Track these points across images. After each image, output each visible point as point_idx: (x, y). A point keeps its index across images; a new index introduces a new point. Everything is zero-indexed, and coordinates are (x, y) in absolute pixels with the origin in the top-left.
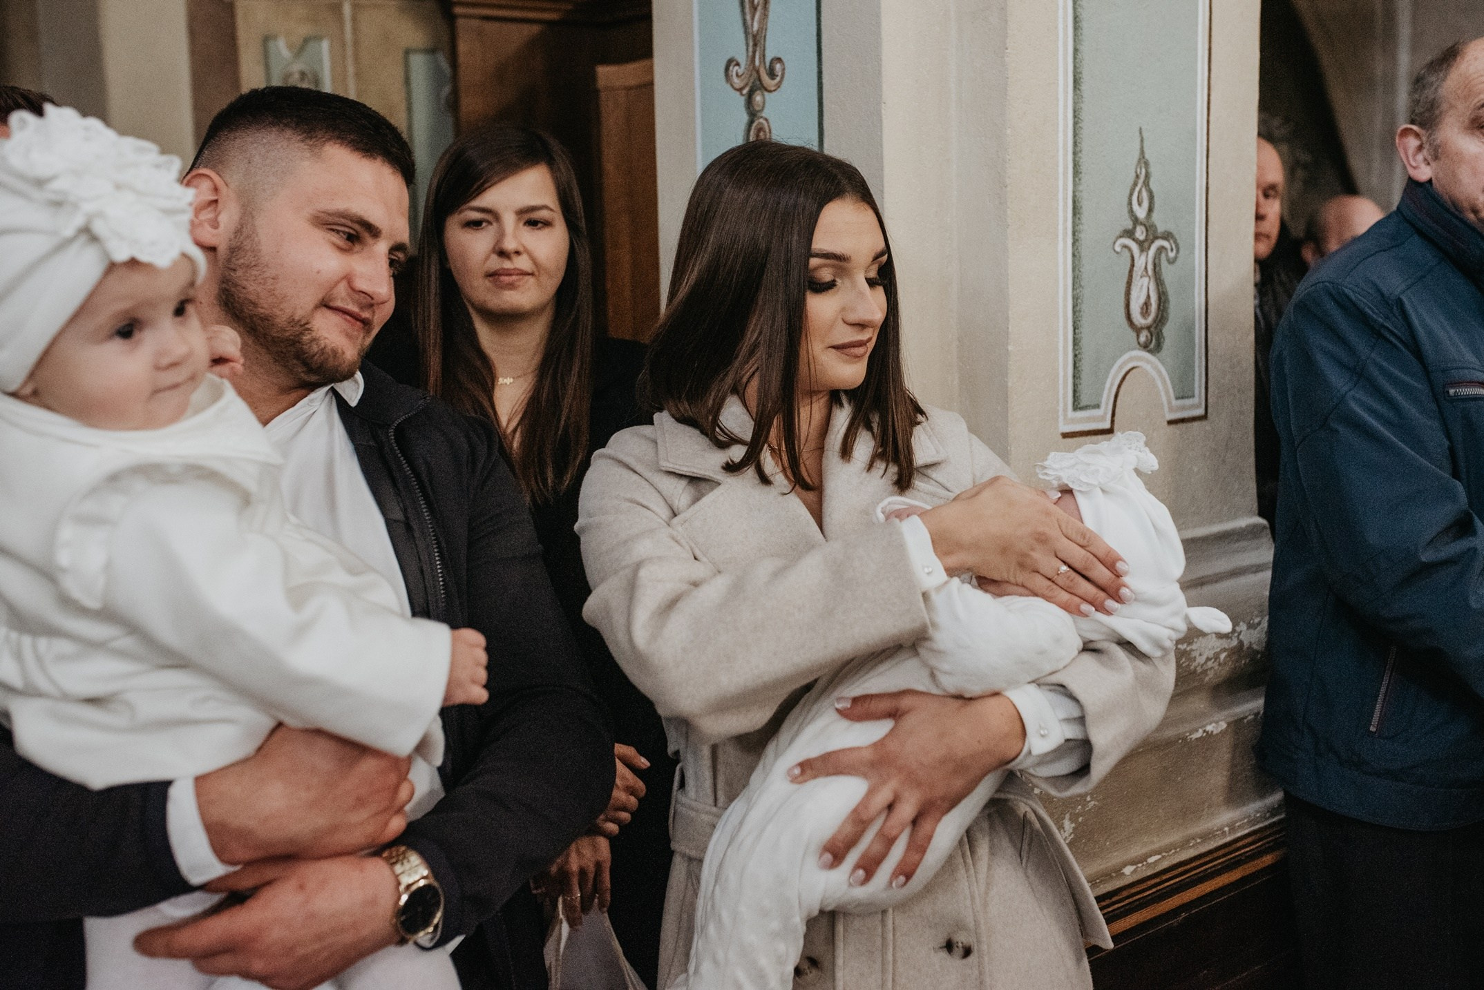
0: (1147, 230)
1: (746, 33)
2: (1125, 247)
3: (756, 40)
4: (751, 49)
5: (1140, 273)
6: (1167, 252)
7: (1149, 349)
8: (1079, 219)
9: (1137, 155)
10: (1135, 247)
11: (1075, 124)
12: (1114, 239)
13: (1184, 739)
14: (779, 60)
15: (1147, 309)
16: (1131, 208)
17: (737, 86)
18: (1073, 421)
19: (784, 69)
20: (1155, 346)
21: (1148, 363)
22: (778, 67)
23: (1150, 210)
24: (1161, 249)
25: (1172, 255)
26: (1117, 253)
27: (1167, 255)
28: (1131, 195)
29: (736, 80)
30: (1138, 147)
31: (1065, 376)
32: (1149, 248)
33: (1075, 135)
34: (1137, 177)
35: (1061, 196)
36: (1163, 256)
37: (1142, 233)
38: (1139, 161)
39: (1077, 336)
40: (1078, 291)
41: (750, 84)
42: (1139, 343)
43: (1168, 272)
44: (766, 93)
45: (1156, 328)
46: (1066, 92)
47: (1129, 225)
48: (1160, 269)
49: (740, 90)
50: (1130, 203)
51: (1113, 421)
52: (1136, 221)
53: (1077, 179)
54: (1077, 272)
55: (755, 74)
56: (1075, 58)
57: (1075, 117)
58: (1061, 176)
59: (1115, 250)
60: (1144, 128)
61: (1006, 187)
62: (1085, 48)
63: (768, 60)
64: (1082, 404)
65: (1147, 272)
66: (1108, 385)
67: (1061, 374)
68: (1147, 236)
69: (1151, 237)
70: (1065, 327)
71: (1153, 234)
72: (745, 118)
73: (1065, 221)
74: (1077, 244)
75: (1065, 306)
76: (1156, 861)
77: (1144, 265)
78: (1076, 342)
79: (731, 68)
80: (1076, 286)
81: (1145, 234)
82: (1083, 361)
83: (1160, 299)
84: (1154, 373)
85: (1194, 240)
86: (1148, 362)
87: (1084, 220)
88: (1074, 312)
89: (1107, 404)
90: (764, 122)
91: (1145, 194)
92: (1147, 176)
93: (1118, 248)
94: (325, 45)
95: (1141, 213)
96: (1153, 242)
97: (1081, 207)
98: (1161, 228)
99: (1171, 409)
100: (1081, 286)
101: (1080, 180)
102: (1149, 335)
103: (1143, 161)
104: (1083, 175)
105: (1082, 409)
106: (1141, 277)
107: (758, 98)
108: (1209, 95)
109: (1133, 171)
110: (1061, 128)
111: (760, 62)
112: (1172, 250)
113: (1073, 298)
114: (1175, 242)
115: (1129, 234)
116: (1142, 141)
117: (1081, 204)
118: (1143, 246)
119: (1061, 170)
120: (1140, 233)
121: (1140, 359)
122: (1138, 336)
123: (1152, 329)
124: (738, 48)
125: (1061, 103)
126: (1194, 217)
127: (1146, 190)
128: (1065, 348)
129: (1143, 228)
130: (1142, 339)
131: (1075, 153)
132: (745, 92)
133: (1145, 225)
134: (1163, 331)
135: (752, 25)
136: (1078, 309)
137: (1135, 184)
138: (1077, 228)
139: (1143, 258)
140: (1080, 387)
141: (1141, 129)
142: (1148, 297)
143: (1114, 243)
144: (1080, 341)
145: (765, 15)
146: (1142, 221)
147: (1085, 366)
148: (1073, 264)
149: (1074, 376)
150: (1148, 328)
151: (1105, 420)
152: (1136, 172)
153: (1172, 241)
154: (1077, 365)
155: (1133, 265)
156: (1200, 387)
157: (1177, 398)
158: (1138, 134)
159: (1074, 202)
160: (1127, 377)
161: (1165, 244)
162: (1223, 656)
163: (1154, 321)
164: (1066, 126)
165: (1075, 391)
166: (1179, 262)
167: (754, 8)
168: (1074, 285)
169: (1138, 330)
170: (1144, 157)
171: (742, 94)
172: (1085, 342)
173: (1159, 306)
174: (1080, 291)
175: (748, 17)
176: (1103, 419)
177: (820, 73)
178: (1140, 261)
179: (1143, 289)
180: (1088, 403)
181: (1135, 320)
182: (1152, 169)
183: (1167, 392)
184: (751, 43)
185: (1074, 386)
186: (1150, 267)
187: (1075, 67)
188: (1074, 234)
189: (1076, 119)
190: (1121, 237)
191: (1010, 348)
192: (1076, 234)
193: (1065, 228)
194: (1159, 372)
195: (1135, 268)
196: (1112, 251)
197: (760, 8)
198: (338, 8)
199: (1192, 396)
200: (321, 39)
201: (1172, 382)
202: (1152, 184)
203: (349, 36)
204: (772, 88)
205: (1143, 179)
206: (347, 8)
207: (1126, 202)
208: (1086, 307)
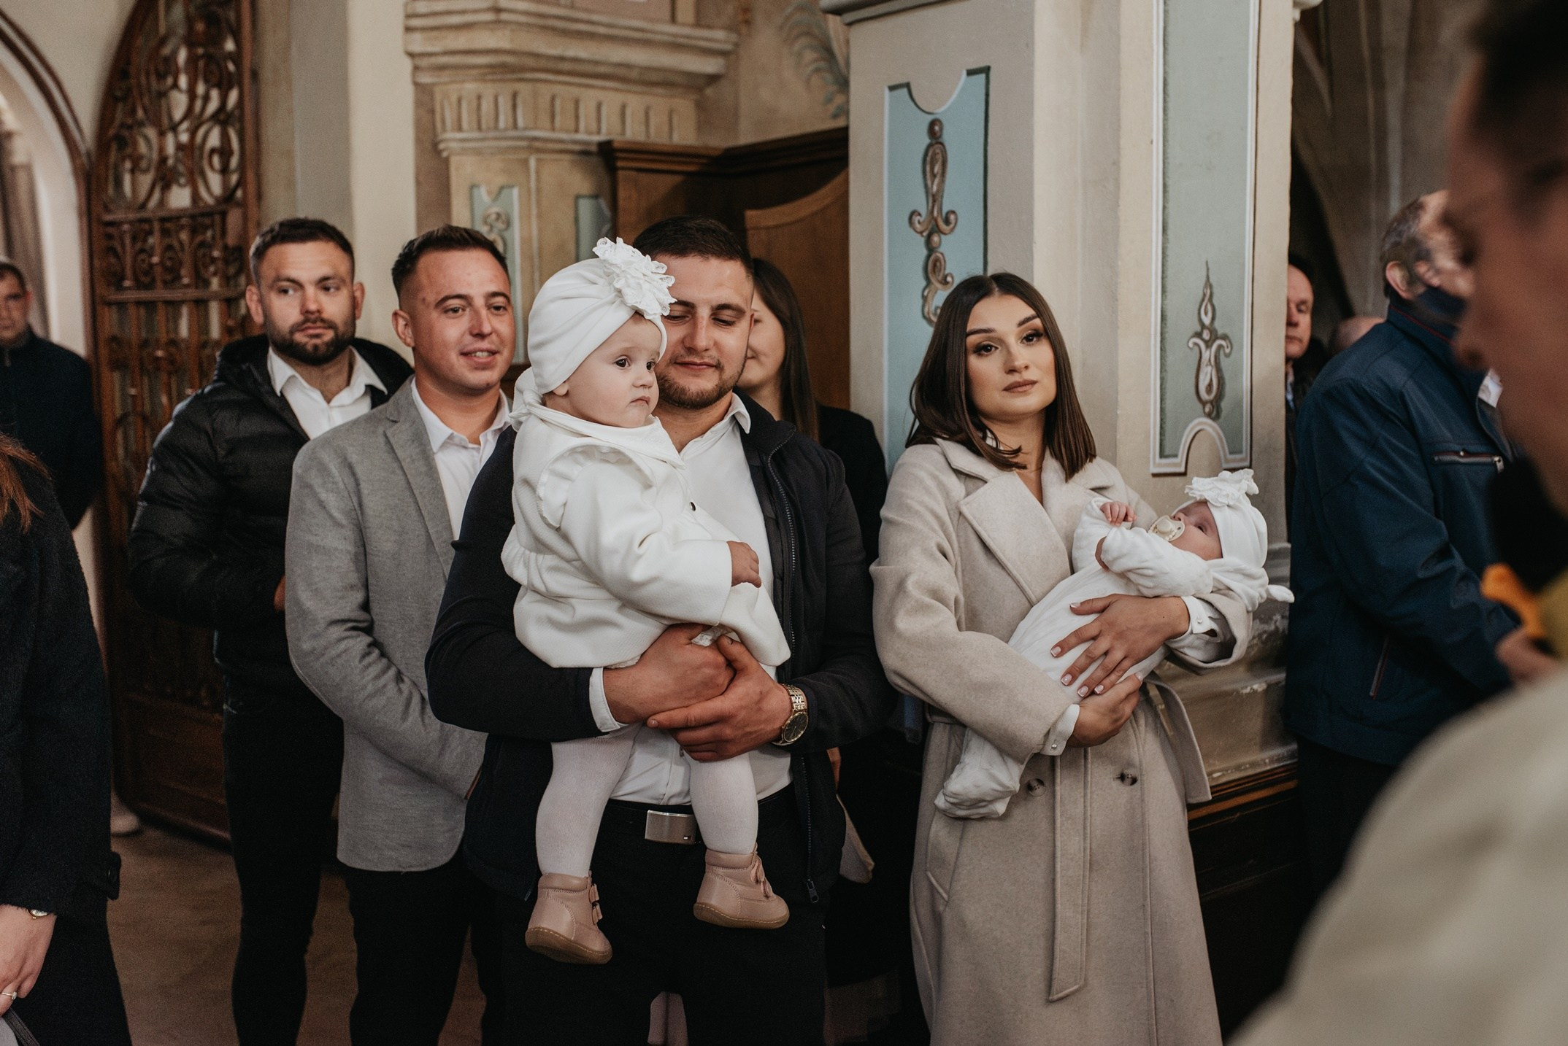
0: (1211, 334)
1: (927, 192)
2: (1196, 344)
3: (934, 198)
4: (930, 205)
5: (1205, 364)
7: (1211, 417)
8: (1165, 324)
9: (1204, 279)
10: (1202, 345)
11: (1163, 258)
12: (1189, 338)
13: (1238, 692)
14: (953, 212)
15: (1210, 388)
16: (1200, 317)
17: (919, 230)
18: (1160, 465)
19: (956, 219)
20: (1216, 415)
21: (1211, 428)
22: (952, 217)
23: (1213, 319)
24: (1220, 347)
25: (1227, 351)
26: (1191, 349)
27: (1224, 350)
28: (1200, 308)
29: (918, 226)
30: (1204, 274)
31: (1155, 434)
32: (1212, 345)
33: (1163, 265)
34: (1205, 295)
35: (1153, 307)
36: (1222, 352)
38: (1206, 284)
39: (1163, 406)
41: (930, 228)
42: (1205, 413)
43: (1224, 362)
44: (943, 236)
45: (1216, 402)
46: (1157, 236)
47: (1198, 328)
48: (1219, 359)
49: (921, 233)
50: (1199, 314)
51: (1186, 468)
52: (1203, 326)
53: (1164, 296)
54: (1163, 361)
55: (933, 222)
56: (1164, 213)
57: (1163, 253)
58: (1154, 294)
59: (1188, 347)
60: (1208, 260)
61: (1117, 301)
62: (1170, 205)
63: (944, 211)
64: (1166, 454)
65: (1211, 364)
66: (1182, 442)
68: (1211, 337)
69: (1213, 338)
70: (1155, 399)
71: (1215, 336)
72: (924, 252)
73: (1156, 325)
74: (1163, 341)
75: (1155, 384)
76: (1220, 776)
77: (1208, 358)
78: (1162, 410)
79: (914, 217)
80: (1163, 370)
81: (1209, 336)
82: (1167, 423)
83: (1219, 382)
84: (1214, 434)
85: (1243, 341)
86: (1210, 426)
87: (1168, 325)
88: (1161, 389)
89: (1183, 454)
90: (940, 255)
91: (1209, 308)
92: (1211, 295)
93: (1191, 345)
95: (1207, 321)
96: (1214, 341)
97: (1166, 317)
98: (1220, 332)
99: (1226, 461)
100: (1165, 371)
101: (1166, 296)
102: (1211, 407)
103: (1208, 284)
104: (1168, 293)
105: (1166, 457)
106: (1207, 365)
107: (935, 238)
108: (1254, 238)
110: (1154, 261)
111: (938, 213)
112: (1228, 347)
113: (1161, 379)
114: (1230, 342)
115: (1199, 335)
116: (1208, 269)
117: (1167, 313)
118: (1208, 344)
119: (1153, 290)
120: (1206, 335)
121: (1205, 424)
122: (1204, 408)
123: (1214, 403)
124: (921, 205)
125: (1154, 244)
126: (1243, 323)
127: (1211, 304)
128: (1155, 414)
129: (1208, 332)
130: (1207, 410)
131: (1163, 278)
132: (925, 234)
133: (1209, 330)
134: (1221, 406)
135: (932, 187)
136: (1164, 387)
137: (1203, 300)
138: (1162, 330)
139: (1208, 352)
140: (1164, 442)
141: (1207, 262)
142: (1211, 380)
143: (1188, 342)
144: (1165, 409)
145: (943, 181)
146: (1208, 326)
147: (1168, 426)
148: (1160, 355)
149: (1161, 434)
150: (1211, 402)
151: (1181, 467)
152: (1203, 292)
153: (1228, 341)
154: (1163, 426)
155: (1201, 357)
156: (1247, 446)
157: (1231, 453)
158: (1205, 266)
159: (1162, 311)
160: (1198, 436)
161: (1223, 343)
162: (1265, 636)
163: (1216, 396)
164: (1157, 259)
165: (1161, 444)
166: (1233, 356)
167: (934, 176)
168: (1161, 370)
169: (1204, 403)
170: (1209, 282)
171: (922, 236)
172: (1168, 410)
173: (1219, 386)
174: (1165, 374)
175: (929, 182)
176: (1178, 465)
177: (984, 221)
178: (1206, 355)
179: (1208, 374)
180: (1170, 454)
181: (1201, 396)
182: (1215, 290)
183: (1224, 448)
184: (931, 201)
185: (1161, 440)
186: (1213, 359)
187: (1163, 219)
188: (1161, 334)
189: (1164, 255)
190: (1193, 337)
191: (1118, 412)
192: (1163, 334)
193: (1156, 330)
194: (1218, 434)
195: (1202, 359)
197: (938, 176)
198: (525, 162)
199: (1241, 452)
200: (511, 187)
201: (1227, 442)
202: (1215, 301)
203: (533, 184)
204: (947, 232)
205: (1208, 297)
206: (532, 163)
207: (1196, 312)
208: (1169, 386)
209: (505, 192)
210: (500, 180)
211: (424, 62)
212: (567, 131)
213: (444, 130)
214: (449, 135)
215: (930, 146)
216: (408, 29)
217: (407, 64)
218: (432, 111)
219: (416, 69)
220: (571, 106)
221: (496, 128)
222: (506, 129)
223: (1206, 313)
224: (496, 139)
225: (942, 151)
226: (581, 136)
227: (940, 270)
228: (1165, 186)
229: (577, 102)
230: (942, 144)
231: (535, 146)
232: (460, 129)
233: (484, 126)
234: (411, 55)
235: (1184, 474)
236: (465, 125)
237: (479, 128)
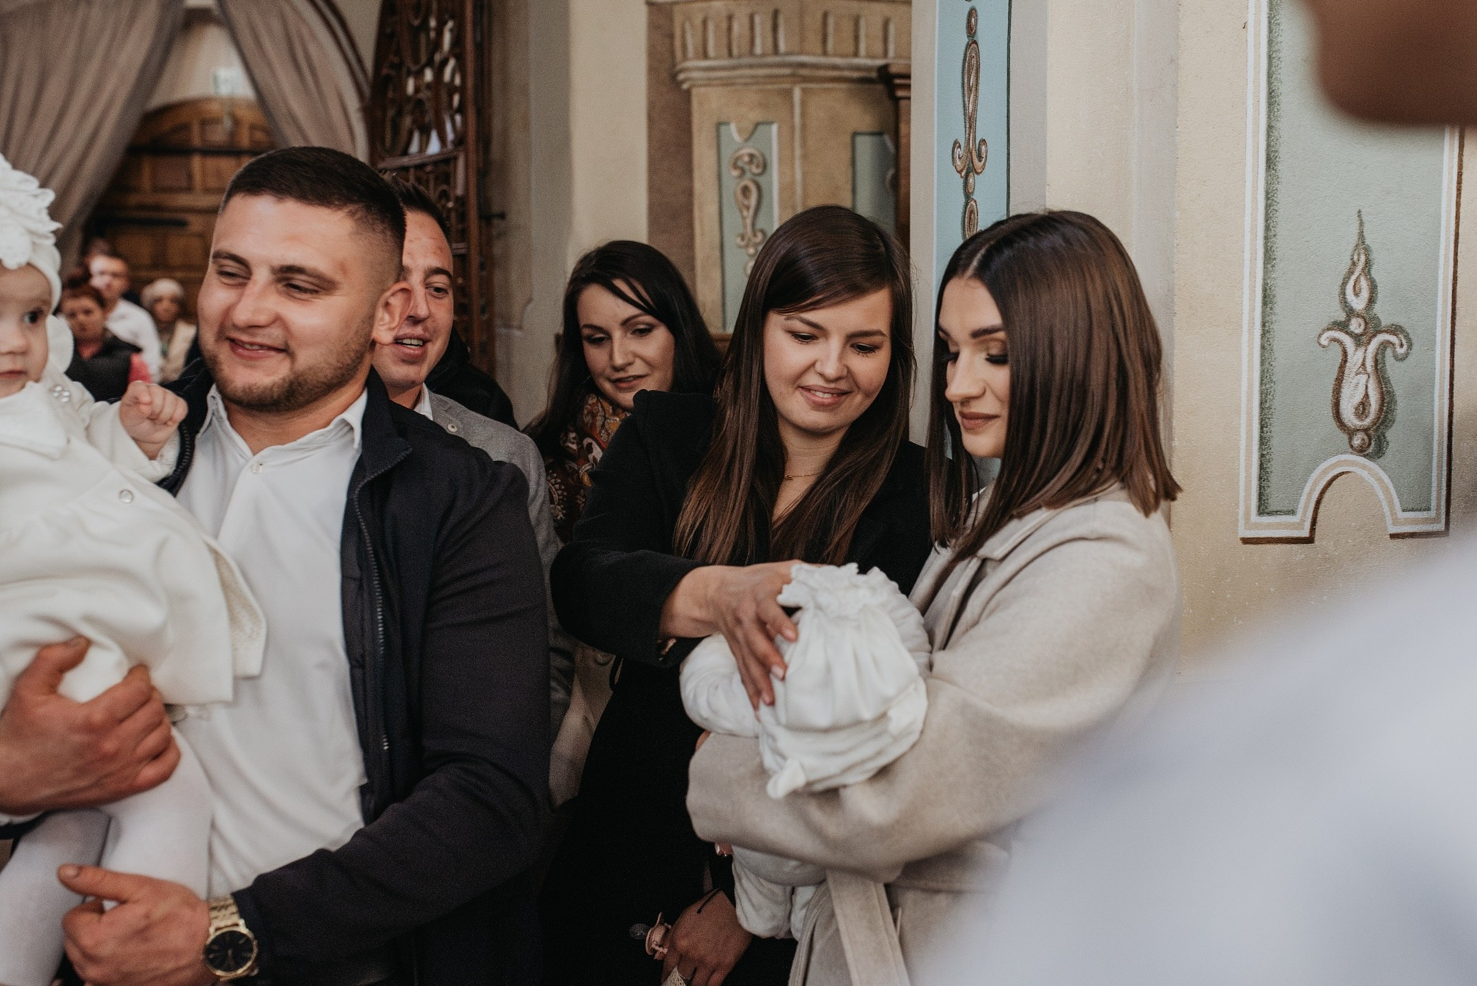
0: (1366, 323)
1: (965, 114)
2: (1335, 340)
3: (970, 121)
4: (967, 133)
5: (1355, 370)
6: (1395, 348)
7: (1365, 453)
8: (1271, 309)
9: (1354, 239)
10: (1349, 342)
11: (1268, 207)
12: (1320, 331)
14: (984, 142)
15: (1364, 409)
16: (1345, 298)
17: (959, 169)
18: (1257, 526)
19: (987, 152)
20: (1374, 450)
21: (1365, 470)
22: (983, 148)
23: (1371, 301)
24: (1384, 345)
25: (1401, 351)
26: (1324, 347)
27: (1394, 351)
28: (1344, 284)
29: (958, 162)
30: (1355, 229)
31: (1248, 478)
32: (1369, 343)
33: (1268, 218)
34: (1354, 264)
35: (1246, 283)
36: (1389, 352)
37: (1360, 325)
38: (1357, 247)
39: (1265, 435)
40: (1268, 386)
41: (967, 166)
42: (1352, 446)
43: (1393, 369)
44: (976, 175)
45: (1376, 430)
46: (1256, 174)
47: (1342, 317)
48: (1384, 365)
49: (960, 172)
50: (1343, 293)
51: (1313, 530)
52: (1351, 312)
53: (1269, 266)
54: (1267, 365)
55: (969, 154)
56: (1269, 136)
57: (1267, 198)
58: (1247, 263)
59: (1320, 344)
60: (1362, 210)
61: (1174, 272)
63: (978, 141)
64: (1273, 508)
65: (1365, 369)
66: (1307, 490)
67: (1243, 475)
68: (1365, 329)
69: (1372, 330)
70: (1249, 425)
71: (1373, 327)
72: (962, 200)
73: (1252, 310)
74: (1267, 335)
75: (1250, 401)
77: (1361, 360)
78: (1263, 441)
79: (956, 149)
80: (1266, 380)
81: (1363, 327)
82: (1272, 462)
83: (1382, 399)
84: (1372, 480)
85: (1434, 335)
86: (1364, 467)
87: (1277, 309)
88: (1262, 409)
89: (1306, 510)
90: (974, 204)
91: (1364, 283)
92: (1368, 263)
93: (1324, 341)
94: (775, 128)
95: (1359, 304)
96: (1374, 336)
97: (1274, 296)
98: (1385, 322)
99: (1396, 521)
100: (1272, 381)
101: (1273, 266)
102: (1366, 437)
103: (1362, 244)
104: (1278, 261)
105: (1270, 513)
106: (1357, 374)
107: (971, 180)
108: (1460, 175)
109: (1349, 257)
110: (1248, 211)
111: (973, 144)
112: (1402, 345)
113: (1261, 393)
114: (1407, 336)
115: (1342, 326)
116: (1362, 224)
117: (1274, 293)
118: (1359, 340)
119: (1247, 255)
120: (1356, 326)
121: (1353, 463)
122: (1351, 439)
123: (1371, 432)
124: (960, 131)
125: (1249, 185)
126: (1435, 310)
127: (1367, 279)
128: (1249, 446)
129: (1361, 321)
130: (1357, 441)
131: (1266, 238)
132: (963, 174)
133: (1363, 317)
134: (1386, 435)
135: (969, 107)
136: (1267, 405)
137: (1351, 272)
138: (1267, 318)
139: (1360, 353)
140: (1268, 491)
141: (1359, 212)
142: (1367, 396)
143: (1320, 335)
144: (1269, 441)
145: (976, 96)
146: (1360, 312)
147: (1275, 467)
148: (1262, 357)
149: (1260, 478)
150: (1366, 430)
151: (1303, 529)
152: (1352, 259)
153: (1401, 336)
154: (1265, 466)
155: (1345, 361)
156: (1439, 499)
157: (1404, 511)
158: (1356, 217)
159: (1265, 290)
160: (1335, 482)
161: (1392, 338)
163: (1374, 423)
164: (1255, 210)
165: (1261, 495)
166: (1410, 358)
167: (970, 90)
168: (1262, 380)
169: (1351, 433)
170: (1363, 243)
171: (961, 177)
172: (1275, 442)
173: (1382, 405)
174: (1271, 387)
175: (966, 99)
176: (1299, 526)
177: (1008, 154)
178: (1355, 357)
179: (1357, 388)
180: (1279, 508)
181: (1346, 421)
182: (1374, 256)
183: (1391, 502)
184: (968, 126)
185: (1260, 489)
186: (1370, 364)
187: (1268, 145)
188: (1264, 325)
189: (1269, 202)
190: (1328, 329)
192: (1267, 324)
193: (1252, 319)
194: (1380, 480)
195: (1348, 364)
196: (1318, 344)
197: (973, 89)
198: (788, 94)
199: (1429, 509)
200: (771, 123)
201: (1398, 492)
202: (1374, 273)
203: (797, 120)
204: (979, 171)
205: (1361, 267)
206: (797, 93)
207: (1337, 290)
208: (1277, 403)
209: (761, 128)
210: (755, 116)
212: (842, 56)
213: (685, 59)
214: (690, 64)
215: (968, 46)
218: (670, 37)
220: (848, 26)
221: (751, 53)
222: (763, 55)
224: (751, 66)
225: (976, 55)
226: (861, 61)
227: (974, 227)
229: (856, 21)
230: (975, 42)
231: (801, 74)
232: (705, 56)
233: (735, 51)
235: (1309, 540)
236: (711, 52)
237: (730, 54)
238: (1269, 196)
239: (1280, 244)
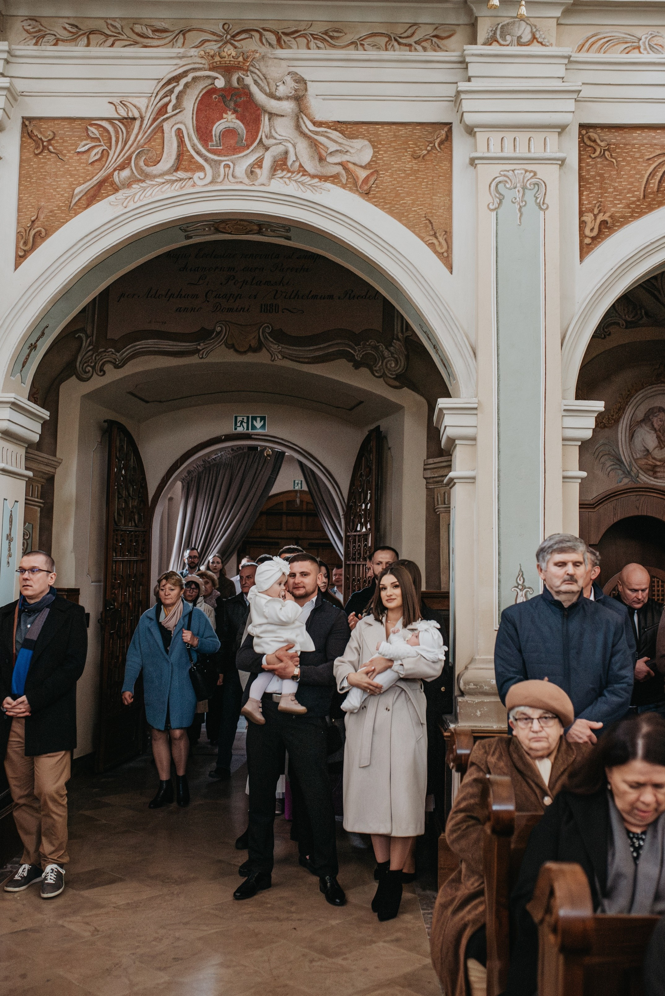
0: (522, 587)
2: (516, 590)
5: (520, 596)
8: (500, 583)
10: (519, 590)
11: (499, 563)
12: (512, 587)
16: (517, 581)
23: (524, 582)
24: (527, 591)
25: (530, 592)
28: (517, 578)
30: (519, 568)
32: (523, 590)
33: (499, 565)
35: (495, 578)
36: (528, 593)
46: (496, 556)
47: (517, 585)
52: (519, 584)
53: (499, 575)
54: (500, 594)
56: (499, 549)
58: (494, 574)
60: (521, 563)
62: (502, 547)
65: (522, 596)
70: (496, 607)
71: (524, 587)
74: (499, 589)
80: (499, 598)
88: (499, 604)
91: (522, 578)
92: (522, 575)
93: (513, 590)
95: (521, 583)
98: (527, 586)
104: (501, 574)
110: (494, 564)
113: (498, 600)
115: (517, 587)
116: (521, 566)
117: (501, 580)
118: (521, 590)
120: (520, 587)
125: (495, 559)
131: (499, 569)
133: (522, 585)
137: (519, 576)
138: (500, 585)
148: (498, 593)
152: (519, 574)
153: (531, 589)
155: (518, 594)
158: (519, 565)
159: (499, 580)
161: (529, 590)
164: (496, 563)
170: (521, 570)
174: (501, 599)
178: (520, 593)
182: (524, 573)
186: (524, 595)
187: (499, 551)
188: (499, 587)
190: (514, 588)
193: (496, 585)
196: (511, 591)
202: (525, 576)
205: (521, 574)
207: (515, 580)
211: (431, 481)
213: (438, 504)
214: (439, 506)
216: (425, 469)
217: (424, 481)
218: (434, 498)
219: (427, 483)
223: (520, 580)
228: (499, 541)
232: (444, 503)
234: (425, 478)
238: (499, 561)
239: (502, 570)
